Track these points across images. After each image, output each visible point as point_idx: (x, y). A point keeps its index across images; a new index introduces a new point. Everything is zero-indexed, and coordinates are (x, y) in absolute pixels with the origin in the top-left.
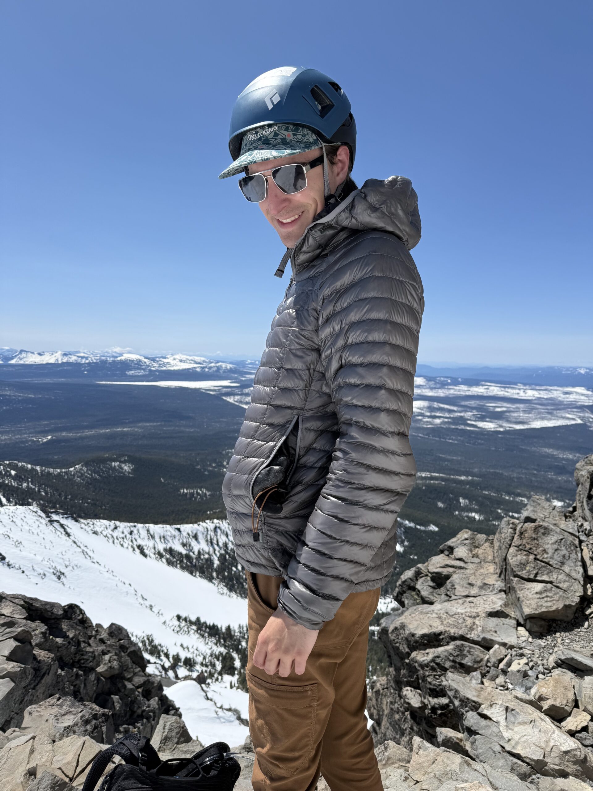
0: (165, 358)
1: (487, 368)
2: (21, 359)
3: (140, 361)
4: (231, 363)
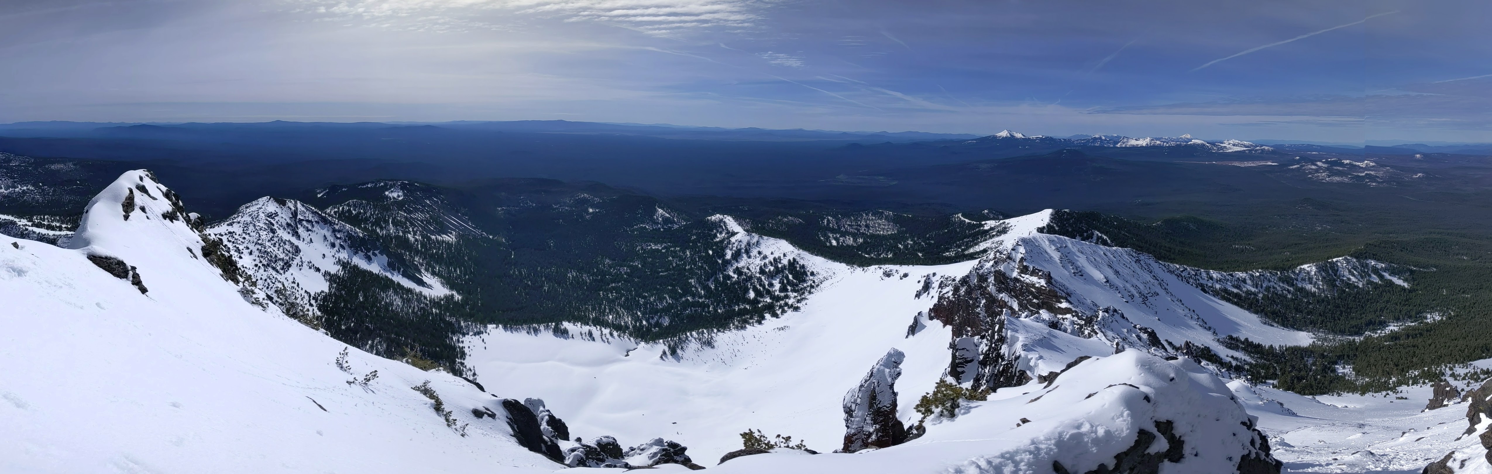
0: (1223, 143)
1: (1467, 146)
2: (1124, 143)
3: (1204, 145)
4: (1271, 147)
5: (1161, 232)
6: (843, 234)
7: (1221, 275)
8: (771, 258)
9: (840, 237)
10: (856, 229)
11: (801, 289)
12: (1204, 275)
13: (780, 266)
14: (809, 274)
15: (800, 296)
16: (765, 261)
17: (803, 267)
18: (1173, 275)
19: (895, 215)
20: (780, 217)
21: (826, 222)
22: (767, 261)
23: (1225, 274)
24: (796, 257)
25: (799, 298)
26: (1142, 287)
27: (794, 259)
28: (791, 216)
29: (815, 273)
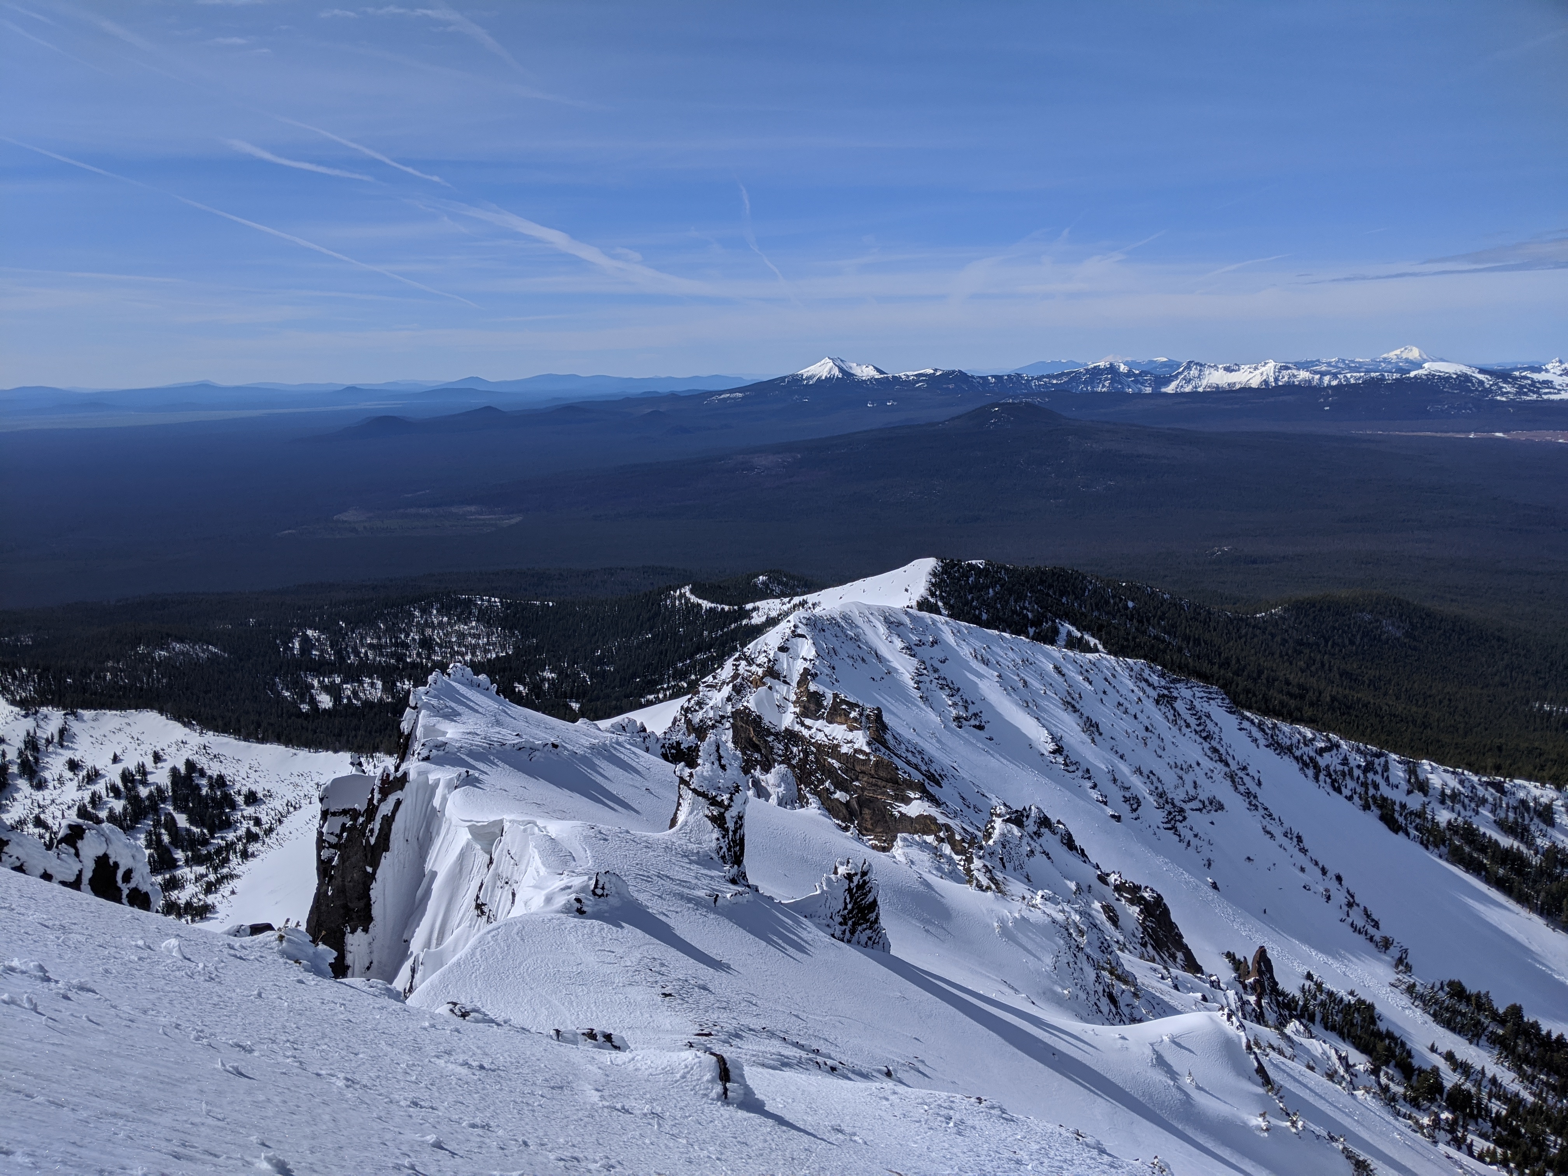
2: (1189, 381)
3: (1467, 378)
5: (1278, 639)
6: (354, 675)
7: (1461, 782)
8: (114, 775)
9: (344, 682)
10: (392, 655)
11: (219, 851)
12: (1398, 773)
13: (144, 792)
14: (240, 800)
15: (216, 870)
16: (93, 788)
17: (220, 782)
18: (1287, 760)
19: (508, 607)
20: (141, 649)
21: (297, 645)
22: (100, 787)
23: (1475, 779)
24: (194, 758)
25: (212, 877)
26: (1169, 778)
27: (190, 765)
28: (181, 640)
29: (260, 795)
